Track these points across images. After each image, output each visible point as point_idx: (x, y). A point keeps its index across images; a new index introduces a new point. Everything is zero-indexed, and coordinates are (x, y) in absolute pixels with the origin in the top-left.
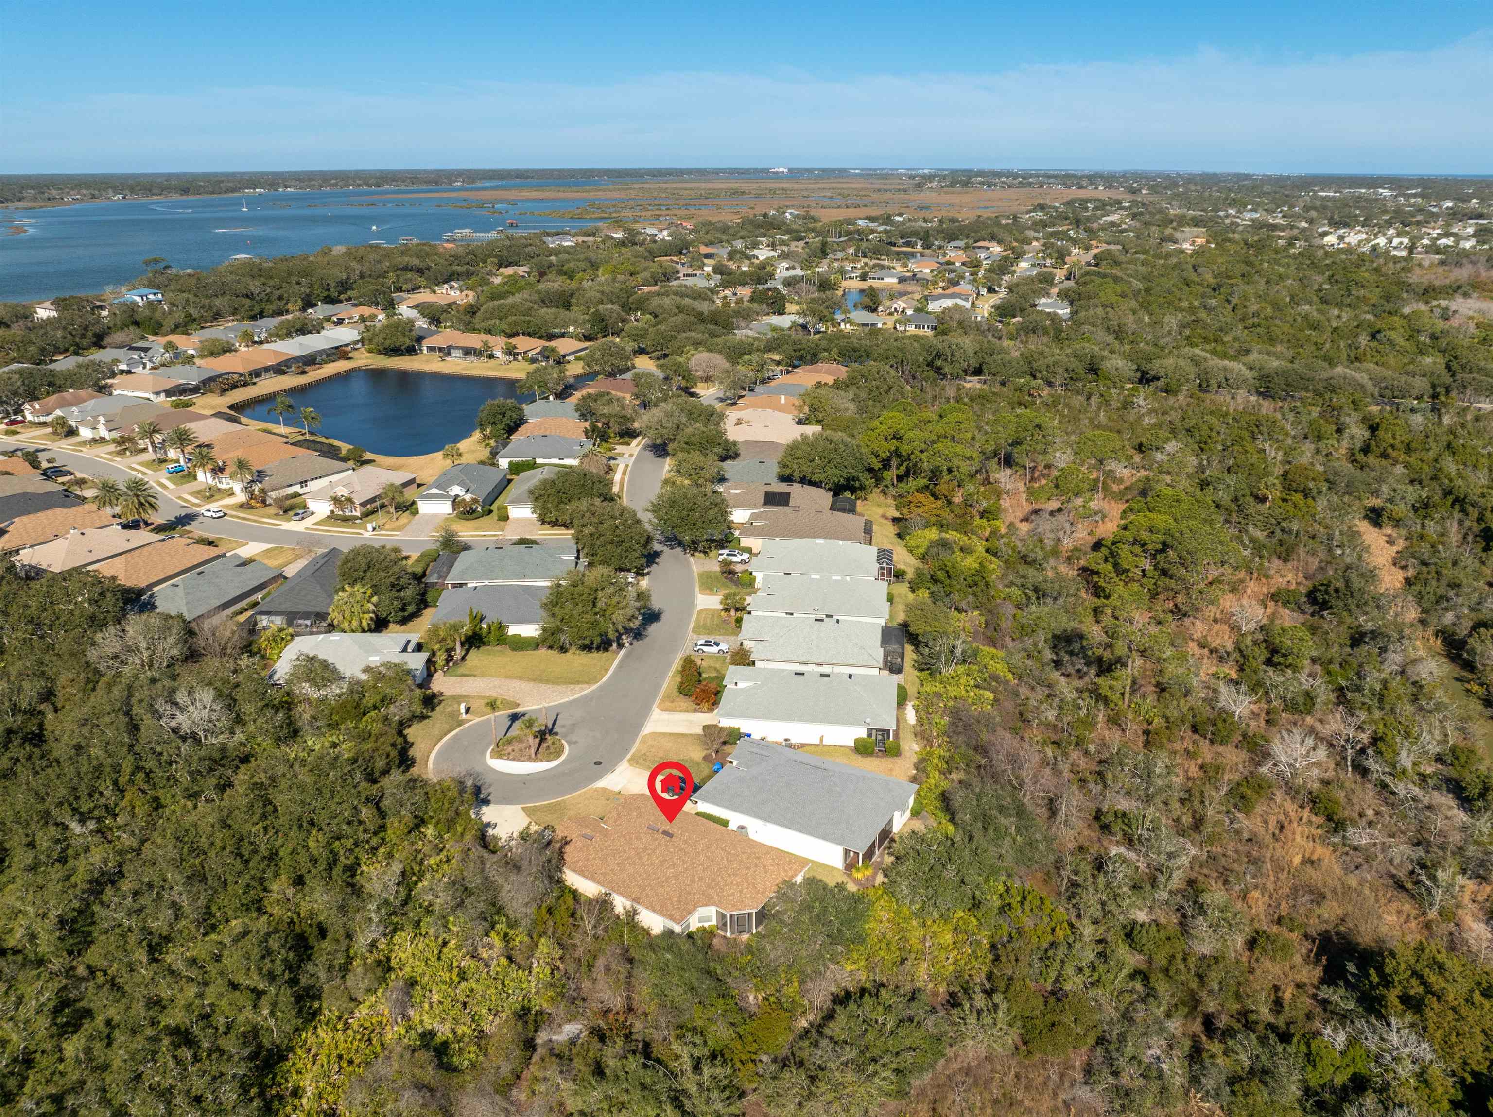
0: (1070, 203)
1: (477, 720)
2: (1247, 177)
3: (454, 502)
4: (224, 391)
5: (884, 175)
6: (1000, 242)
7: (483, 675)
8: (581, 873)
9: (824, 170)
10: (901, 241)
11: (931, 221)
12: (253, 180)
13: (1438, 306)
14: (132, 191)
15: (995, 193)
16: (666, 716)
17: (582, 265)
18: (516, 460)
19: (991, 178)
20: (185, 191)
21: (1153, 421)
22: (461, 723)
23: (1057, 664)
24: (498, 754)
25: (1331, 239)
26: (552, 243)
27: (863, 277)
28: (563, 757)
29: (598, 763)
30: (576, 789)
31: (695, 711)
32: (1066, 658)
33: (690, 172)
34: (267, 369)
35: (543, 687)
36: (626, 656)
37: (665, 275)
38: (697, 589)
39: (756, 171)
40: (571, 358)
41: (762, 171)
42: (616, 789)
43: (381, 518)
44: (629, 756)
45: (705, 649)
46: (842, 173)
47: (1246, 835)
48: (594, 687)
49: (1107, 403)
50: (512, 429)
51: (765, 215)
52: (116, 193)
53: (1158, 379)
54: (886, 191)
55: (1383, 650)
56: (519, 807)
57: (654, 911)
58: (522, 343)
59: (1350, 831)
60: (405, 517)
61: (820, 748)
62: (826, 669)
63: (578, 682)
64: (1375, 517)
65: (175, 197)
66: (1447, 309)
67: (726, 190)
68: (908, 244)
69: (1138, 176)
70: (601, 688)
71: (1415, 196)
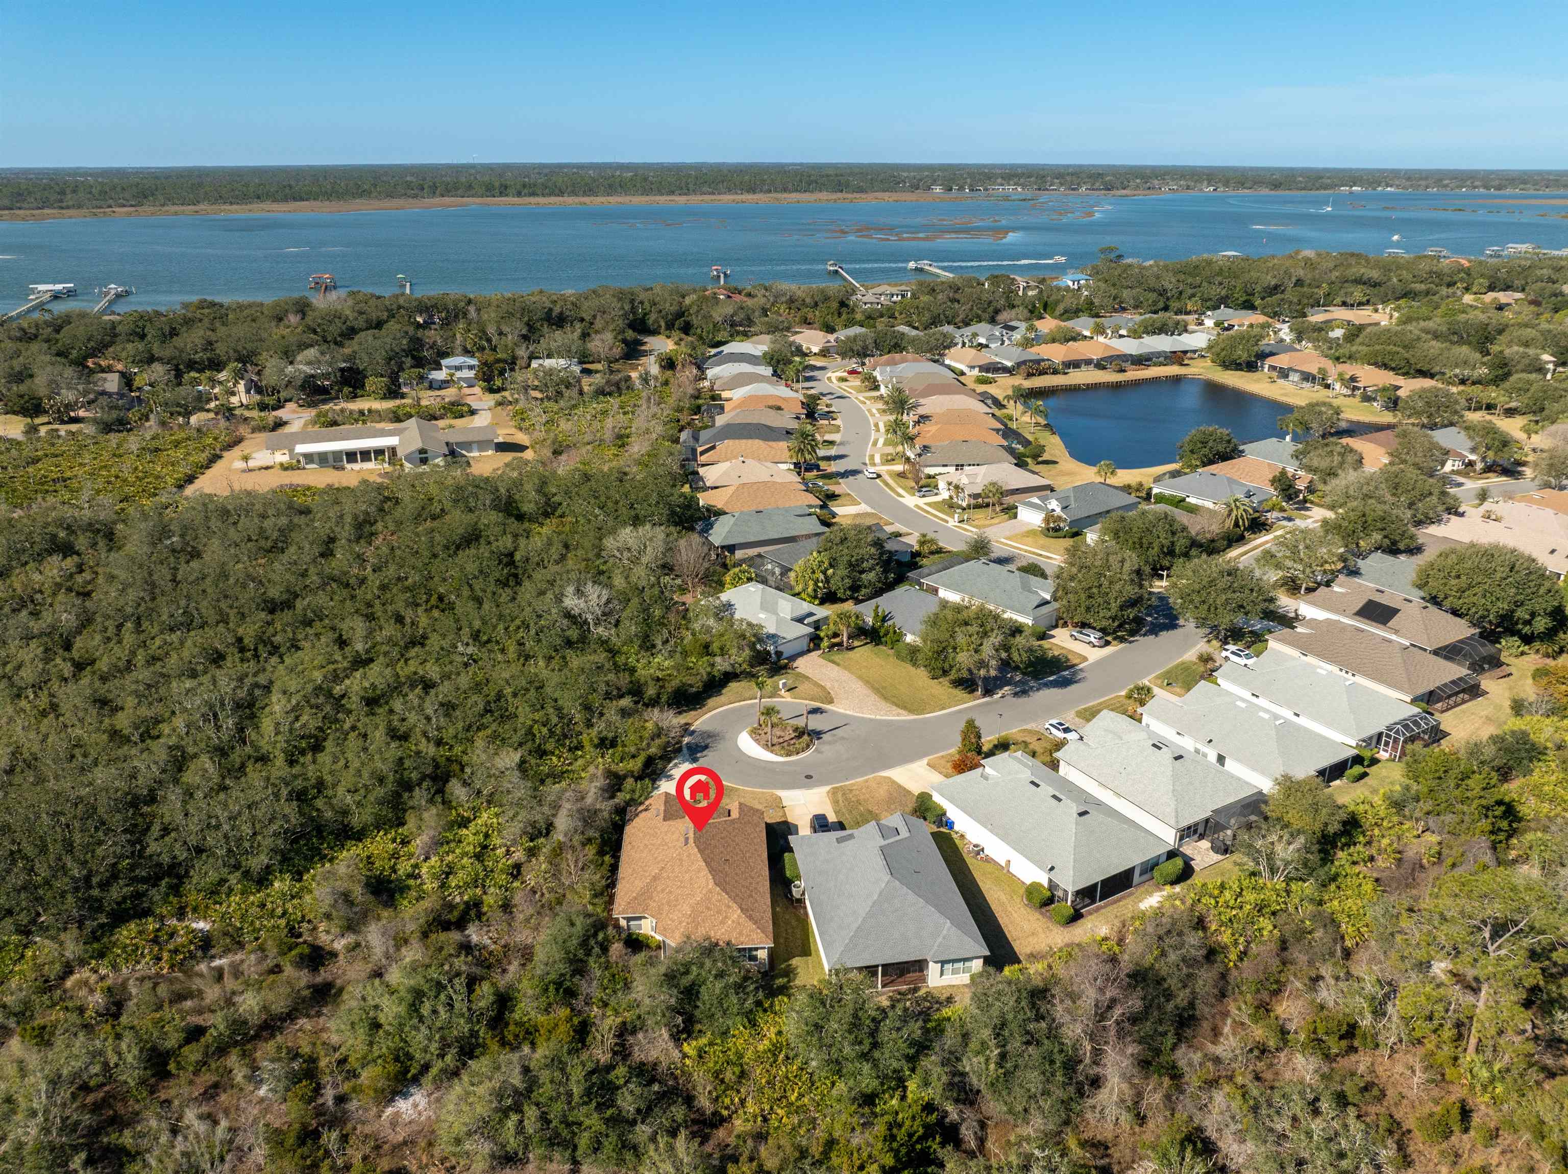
1: (788, 699)
3: (1046, 515)
4: (1030, 375)
7: (845, 667)
12: (1352, 177)
14: (1226, 184)
20: (1276, 186)
22: (773, 696)
24: (754, 731)
28: (794, 758)
29: (808, 777)
34: (1088, 362)
35: (872, 697)
36: (987, 704)
44: (839, 785)
45: (1054, 731)
48: (911, 717)
50: (1212, 461)
52: (1209, 185)
61: (1002, 873)
63: (904, 707)
65: (1265, 192)
70: (913, 721)
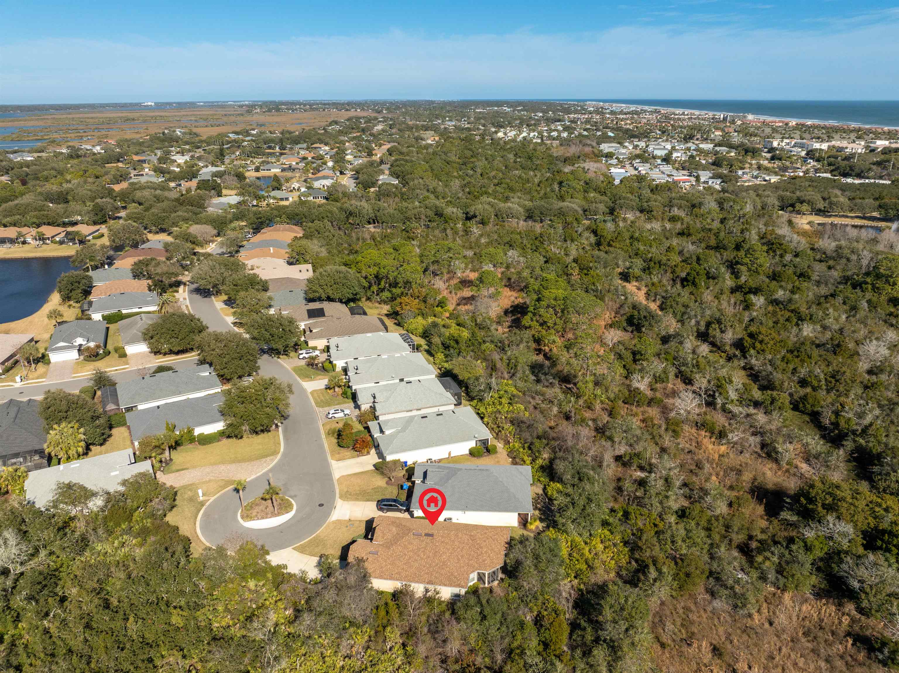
0: (349, 120)
1: (212, 499)
2: (432, 102)
3: (79, 350)
5: (222, 106)
6: (326, 144)
7: (194, 467)
8: (381, 577)
9: (179, 104)
10: (265, 146)
11: (275, 133)
13: (579, 167)
15: (298, 115)
16: (341, 464)
17: (53, 173)
18: (106, 313)
19: (291, 106)
21: (487, 240)
22: (202, 504)
23: (538, 381)
24: (247, 517)
25: (500, 135)
26: (18, 158)
27: (257, 170)
28: (295, 507)
29: (321, 505)
30: (320, 526)
31: (358, 456)
32: (543, 377)
33: (84, 106)
35: (244, 465)
36: (285, 432)
37: (121, 176)
38: (298, 379)
39: (131, 105)
40: (90, 238)
41: (137, 104)
42: (347, 518)
43: (21, 370)
44: (337, 495)
45: (336, 415)
46: (192, 105)
47: (687, 450)
48: (279, 456)
49: (456, 233)
50: (87, 293)
51: (164, 133)
53: (476, 217)
54: (230, 115)
55: (681, 343)
56: (290, 549)
57: (445, 585)
58: (48, 231)
59: (730, 436)
60: (41, 368)
61: (451, 459)
62: (423, 412)
63: (267, 456)
64: (625, 277)
66: (584, 168)
67: (121, 118)
68: (270, 148)
69: (375, 103)
70: (282, 455)
71: (522, 110)
